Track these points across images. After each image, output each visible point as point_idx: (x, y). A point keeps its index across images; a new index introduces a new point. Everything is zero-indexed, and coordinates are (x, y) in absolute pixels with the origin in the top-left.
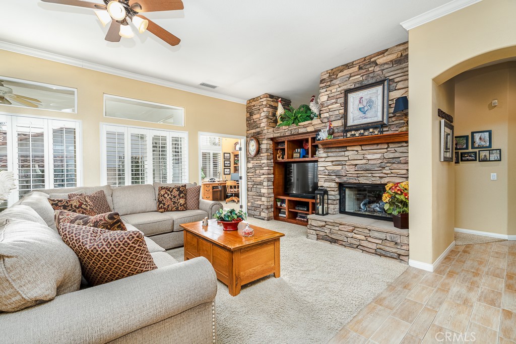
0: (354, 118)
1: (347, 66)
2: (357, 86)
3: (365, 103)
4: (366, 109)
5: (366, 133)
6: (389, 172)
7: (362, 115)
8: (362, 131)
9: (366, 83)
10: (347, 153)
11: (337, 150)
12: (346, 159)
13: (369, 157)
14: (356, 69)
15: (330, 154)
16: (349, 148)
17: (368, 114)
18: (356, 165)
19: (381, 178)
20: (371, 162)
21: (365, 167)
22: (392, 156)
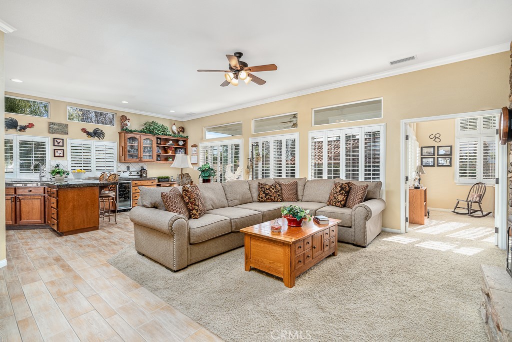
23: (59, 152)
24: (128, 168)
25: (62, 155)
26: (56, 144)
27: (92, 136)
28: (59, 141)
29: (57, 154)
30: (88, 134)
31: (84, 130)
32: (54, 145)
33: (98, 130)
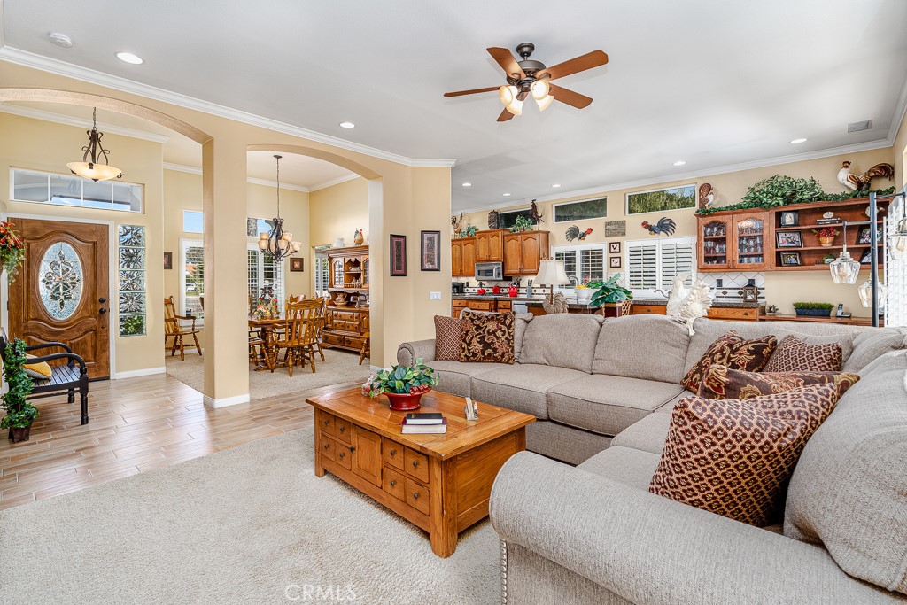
23: (616, 260)
24: (719, 282)
25: (618, 265)
26: (612, 250)
27: (655, 233)
28: (615, 245)
29: (613, 264)
30: (651, 228)
31: (645, 225)
32: (611, 252)
33: (664, 221)
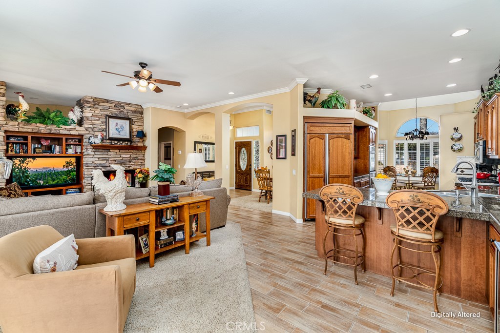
0: (113, 133)
1: (107, 101)
2: (114, 115)
3: (119, 127)
4: (120, 130)
5: (119, 144)
6: (133, 164)
7: (117, 133)
8: (116, 142)
9: (119, 116)
10: (109, 153)
11: (103, 151)
12: (110, 156)
13: (124, 156)
14: (113, 105)
15: (96, 153)
16: (111, 150)
17: (121, 133)
18: (115, 161)
19: (129, 167)
20: (124, 159)
21: (121, 161)
22: (135, 156)
